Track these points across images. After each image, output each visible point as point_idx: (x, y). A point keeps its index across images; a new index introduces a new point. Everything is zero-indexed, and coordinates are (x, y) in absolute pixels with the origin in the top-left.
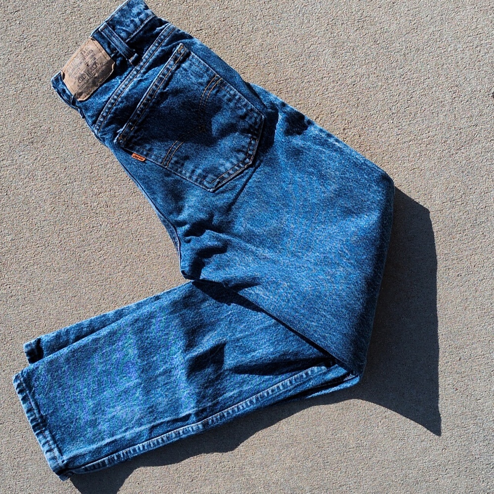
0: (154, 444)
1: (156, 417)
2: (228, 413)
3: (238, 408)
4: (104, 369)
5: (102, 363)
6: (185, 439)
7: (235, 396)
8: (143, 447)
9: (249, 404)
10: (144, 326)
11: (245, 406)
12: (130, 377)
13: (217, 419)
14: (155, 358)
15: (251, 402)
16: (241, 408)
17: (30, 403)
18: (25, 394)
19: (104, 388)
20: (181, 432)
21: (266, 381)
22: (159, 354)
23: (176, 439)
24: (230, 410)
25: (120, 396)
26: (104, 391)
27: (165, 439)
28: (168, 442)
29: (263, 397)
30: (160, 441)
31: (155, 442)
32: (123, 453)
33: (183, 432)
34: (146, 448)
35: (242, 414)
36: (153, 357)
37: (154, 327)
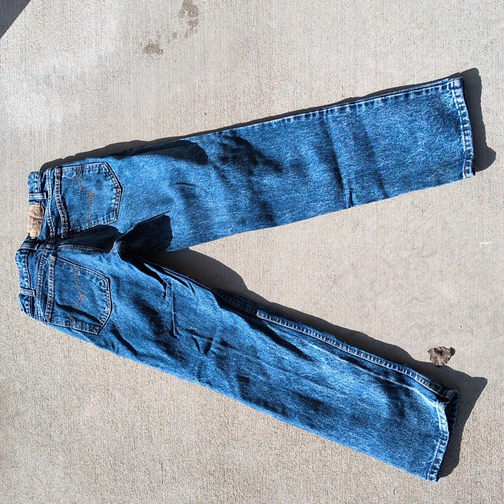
0: (378, 361)
1: (363, 374)
2: (323, 338)
3: (316, 335)
4: (373, 431)
5: (372, 435)
6: (357, 347)
7: (313, 343)
8: (386, 364)
9: (309, 331)
10: (329, 429)
11: (312, 332)
12: (363, 410)
13: (331, 341)
14: (341, 406)
15: (307, 332)
16: (315, 333)
17: (437, 456)
18: (435, 464)
19: (384, 421)
20: (356, 353)
21: (292, 335)
22: (337, 406)
23: (363, 351)
24: (321, 339)
25: (377, 406)
26: (385, 418)
27: (368, 357)
28: (368, 354)
29: (299, 328)
30: (372, 359)
31: (376, 361)
32: (404, 372)
33: (355, 352)
34: (385, 362)
35: (317, 330)
36: (342, 407)
37: (326, 422)
